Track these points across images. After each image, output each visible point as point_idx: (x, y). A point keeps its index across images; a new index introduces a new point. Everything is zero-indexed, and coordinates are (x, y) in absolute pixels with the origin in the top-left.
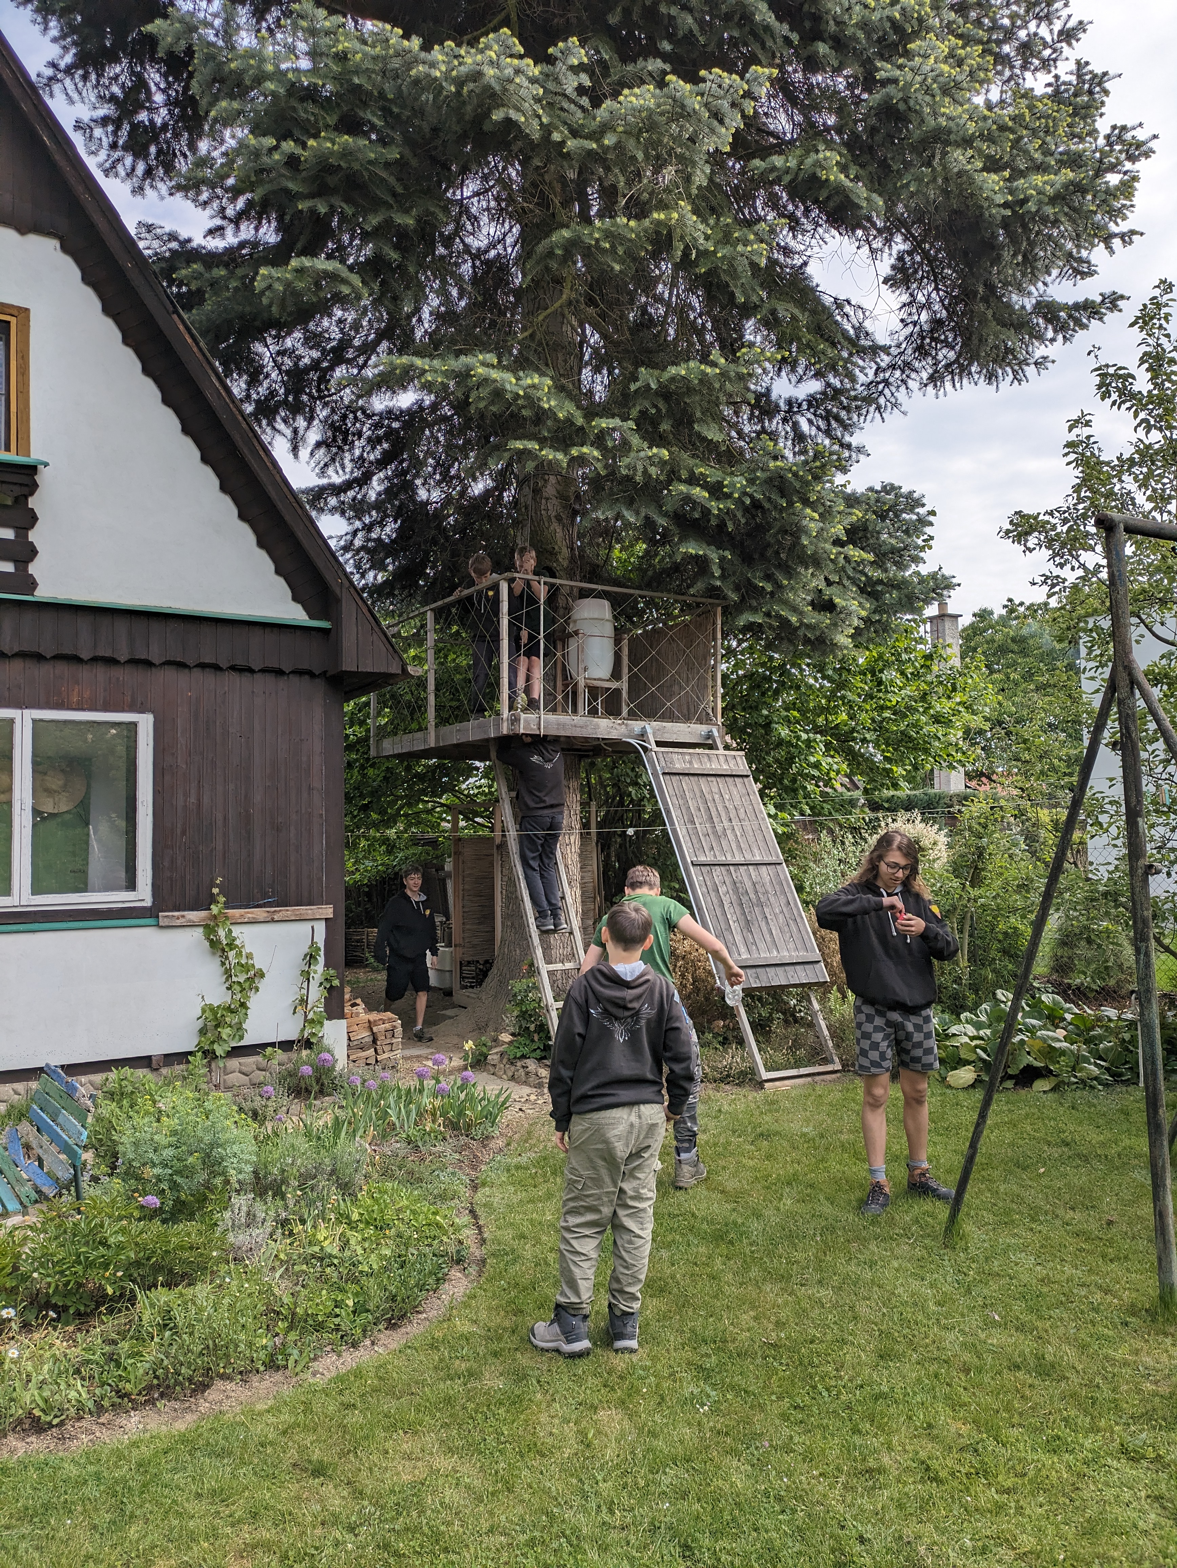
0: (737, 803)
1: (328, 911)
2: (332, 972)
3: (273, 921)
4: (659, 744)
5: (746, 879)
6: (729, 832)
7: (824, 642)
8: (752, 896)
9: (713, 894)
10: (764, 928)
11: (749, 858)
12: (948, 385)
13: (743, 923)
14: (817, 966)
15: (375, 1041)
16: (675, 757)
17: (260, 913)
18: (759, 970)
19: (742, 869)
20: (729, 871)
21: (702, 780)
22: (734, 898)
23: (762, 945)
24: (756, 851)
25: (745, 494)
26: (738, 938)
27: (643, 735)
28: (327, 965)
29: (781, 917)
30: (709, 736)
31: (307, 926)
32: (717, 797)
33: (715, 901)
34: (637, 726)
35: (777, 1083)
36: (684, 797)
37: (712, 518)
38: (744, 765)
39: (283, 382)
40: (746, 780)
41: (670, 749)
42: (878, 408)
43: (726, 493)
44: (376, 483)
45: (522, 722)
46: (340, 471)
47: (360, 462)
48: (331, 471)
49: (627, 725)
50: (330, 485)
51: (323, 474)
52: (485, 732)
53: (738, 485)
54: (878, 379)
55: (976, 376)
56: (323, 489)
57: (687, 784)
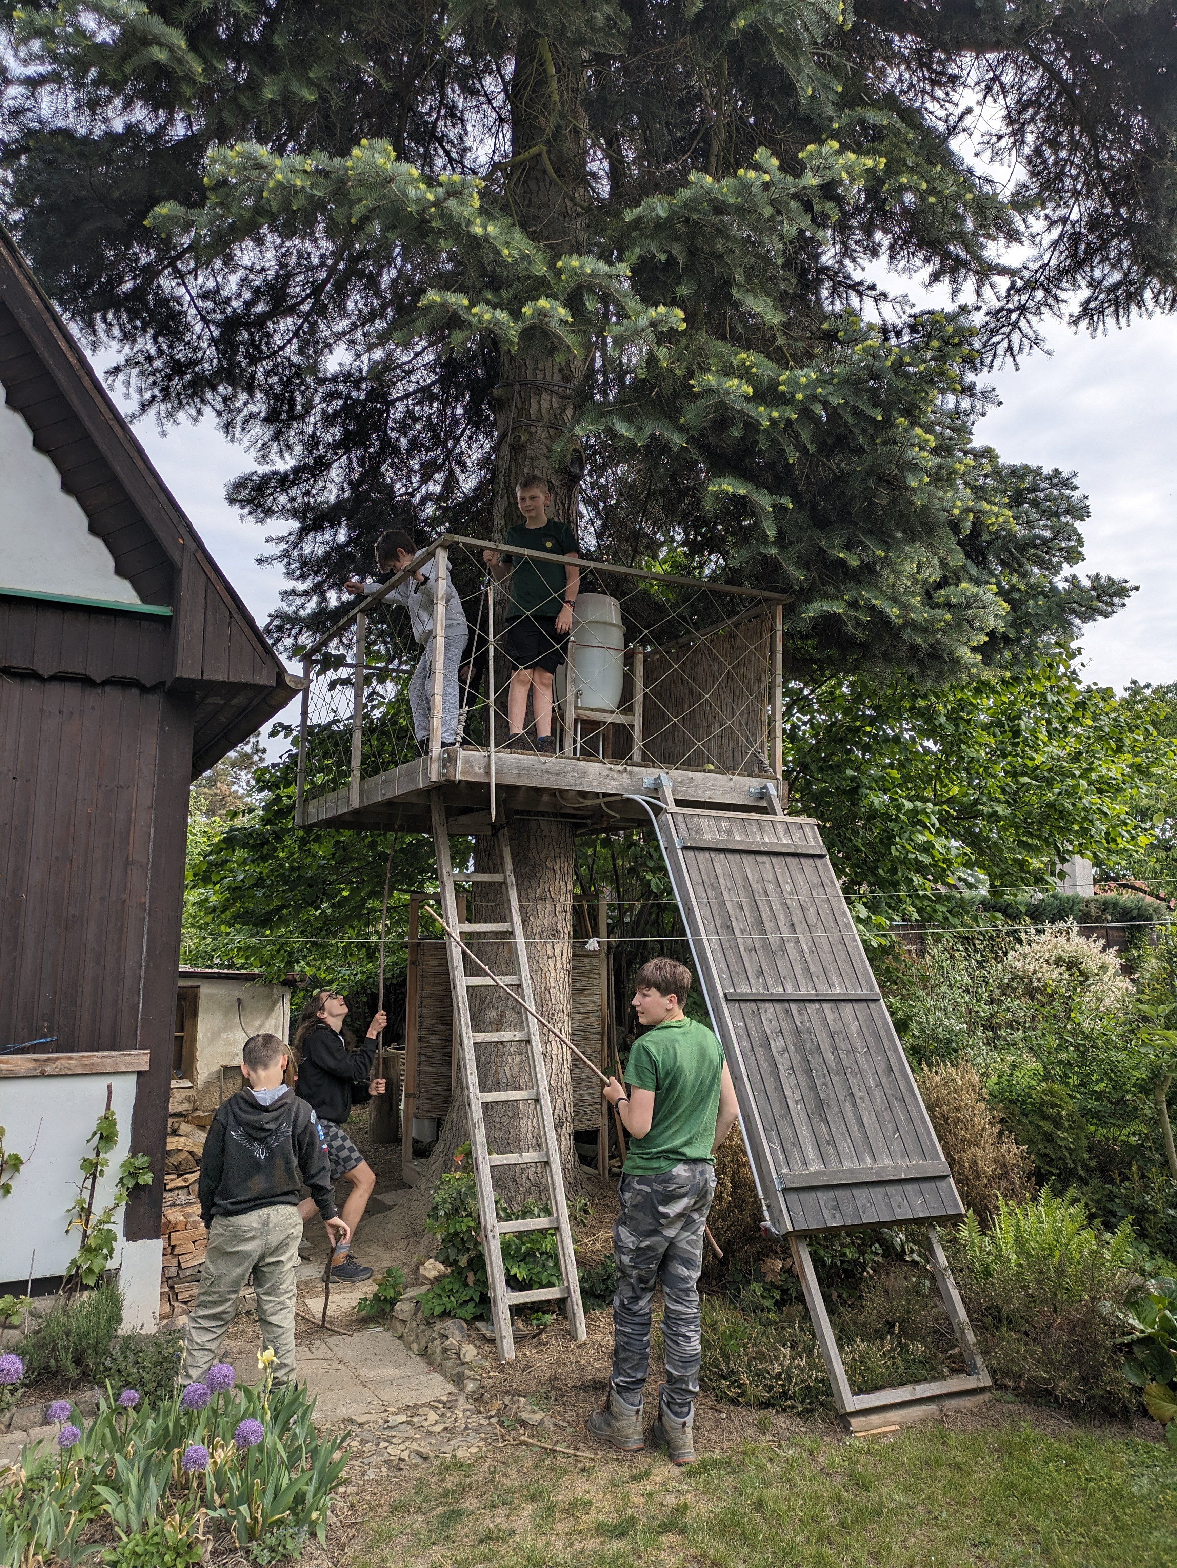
0: (805, 897)
1: (141, 1060)
2: (142, 1160)
3: (43, 1075)
4: (679, 803)
5: (817, 1026)
6: (790, 946)
7: (939, 658)
8: (829, 1057)
9: (760, 1052)
10: (850, 1115)
11: (823, 989)
12: (1110, 321)
13: (811, 1105)
14: (942, 1185)
16: (705, 823)
17: (20, 1062)
18: (840, 1193)
19: (812, 1008)
20: (788, 1012)
21: (748, 860)
22: (797, 1059)
23: (845, 1147)
24: (834, 978)
25: (814, 398)
26: (804, 1132)
27: (656, 790)
28: (134, 1151)
29: (878, 1094)
30: (763, 794)
31: (99, 1085)
32: (771, 887)
33: (764, 1064)
34: (648, 775)
35: (875, 1419)
36: (716, 886)
37: (761, 437)
38: (815, 838)
39: (212, 339)
40: (819, 862)
41: (698, 811)
42: (1010, 349)
43: (783, 393)
44: (335, 473)
45: (460, 762)
46: (287, 455)
47: (313, 442)
48: (274, 457)
49: (631, 773)
50: (276, 473)
51: (264, 459)
52: (414, 781)
53: (803, 380)
54: (1011, 306)
55: (1150, 303)
56: (266, 479)
57: (723, 866)
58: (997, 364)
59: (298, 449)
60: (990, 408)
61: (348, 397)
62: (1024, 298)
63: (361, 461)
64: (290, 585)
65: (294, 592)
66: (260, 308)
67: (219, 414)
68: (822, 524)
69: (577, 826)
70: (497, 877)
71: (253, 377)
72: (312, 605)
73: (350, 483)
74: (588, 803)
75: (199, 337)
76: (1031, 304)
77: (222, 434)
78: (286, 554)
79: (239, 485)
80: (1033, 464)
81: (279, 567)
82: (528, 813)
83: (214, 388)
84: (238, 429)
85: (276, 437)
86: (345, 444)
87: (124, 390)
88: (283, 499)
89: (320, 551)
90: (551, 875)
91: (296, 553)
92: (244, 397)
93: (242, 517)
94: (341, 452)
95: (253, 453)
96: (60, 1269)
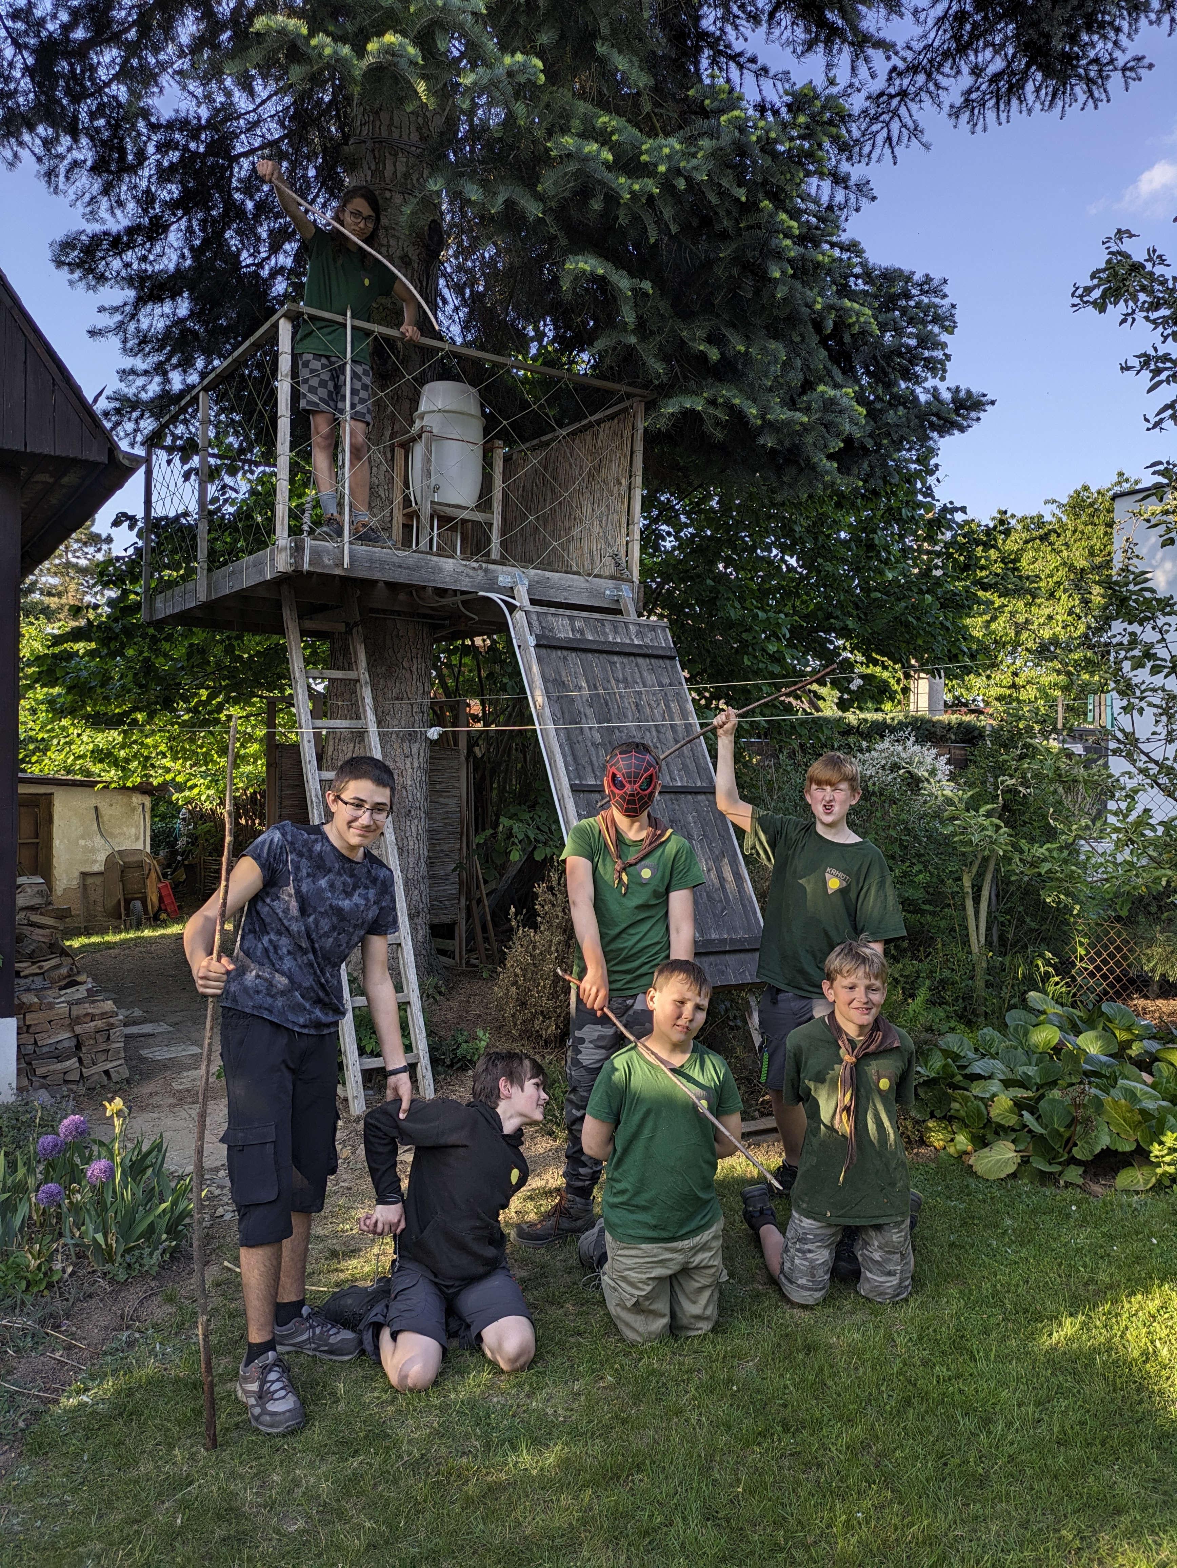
0: (653, 695)
4: (533, 601)
12: (991, 115)
15: (78, 1047)
16: (559, 622)
21: (600, 659)
24: (676, 772)
27: (510, 588)
30: (618, 596)
34: (502, 573)
36: (566, 685)
37: (622, 212)
38: (666, 640)
39: (26, 69)
40: (668, 662)
41: (552, 610)
42: (889, 139)
43: (646, 164)
44: (175, 236)
45: (307, 552)
46: (118, 212)
47: (147, 200)
48: (103, 213)
49: (486, 570)
50: (106, 233)
51: (92, 216)
52: (262, 572)
53: (666, 151)
54: (892, 90)
55: (1030, 97)
56: (96, 240)
57: (574, 664)
58: (875, 156)
59: (131, 205)
60: (864, 202)
61: (186, 148)
62: (906, 82)
63: (203, 223)
64: (128, 362)
65: (133, 372)
66: (79, 34)
67: (39, 159)
68: (685, 314)
71: (75, 118)
72: (154, 387)
73: (192, 249)
74: (444, 601)
76: (912, 89)
77: (43, 184)
78: (121, 327)
79: (67, 245)
80: (906, 268)
81: (114, 342)
82: (384, 611)
83: (32, 129)
84: (62, 179)
85: (106, 190)
86: (183, 204)
88: (116, 264)
89: (160, 325)
90: (408, 675)
91: (132, 326)
92: (66, 140)
93: (71, 283)
94: (180, 213)
95: (80, 208)
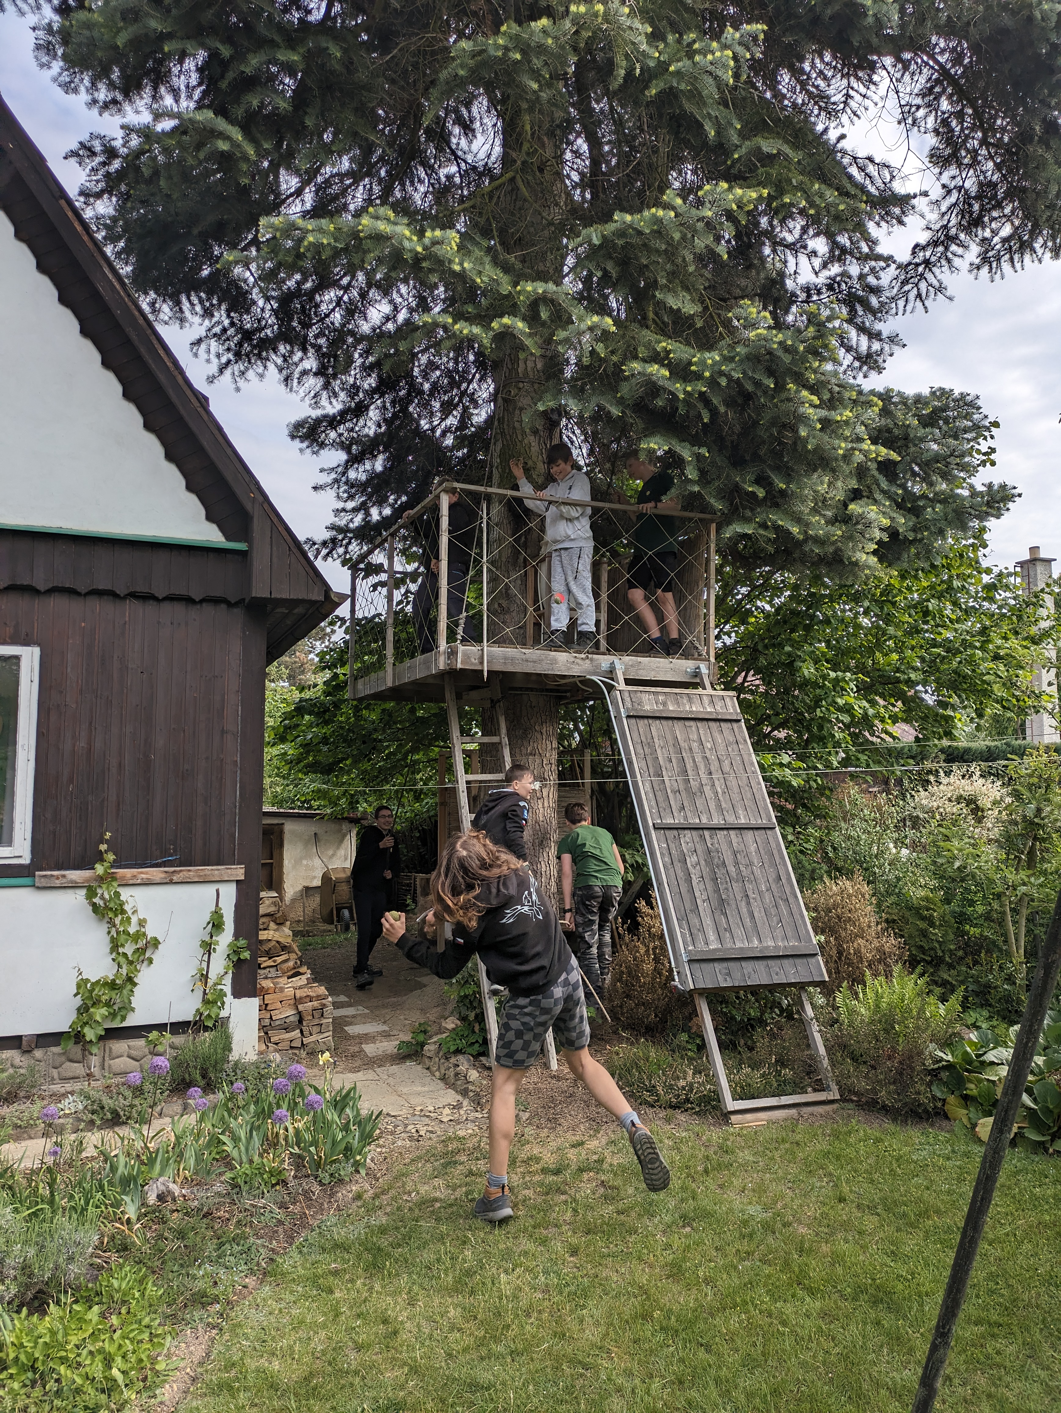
0: (722, 751)
1: (239, 872)
2: (242, 942)
3: (171, 882)
4: (628, 682)
5: (724, 847)
6: (707, 789)
7: (841, 561)
8: (732, 869)
9: (678, 865)
10: (744, 910)
11: (731, 819)
12: (1006, 266)
13: (715, 903)
14: (812, 961)
15: (301, 1021)
16: (645, 697)
17: (156, 873)
18: (731, 965)
19: (721, 834)
20: (702, 838)
21: (678, 726)
22: (706, 871)
23: (738, 932)
24: (741, 812)
25: (721, 373)
26: (708, 921)
27: (611, 673)
28: (237, 935)
29: (768, 897)
30: (697, 674)
31: (211, 889)
32: (695, 745)
33: (680, 874)
34: (604, 661)
35: (749, 1116)
36: (651, 745)
37: (679, 407)
38: (734, 707)
39: (272, 310)
40: (735, 725)
41: (641, 688)
42: (919, 296)
43: (694, 372)
44: (374, 414)
45: (460, 655)
46: (334, 401)
47: (353, 390)
48: (324, 402)
49: (592, 660)
50: (325, 416)
51: (316, 405)
52: (429, 668)
53: (710, 362)
54: (917, 260)
55: (1040, 251)
56: (318, 421)
57: (658, 729)
58: (909, 308)
59: (343, 395)
60: (897, 350)
62: (928, 254)
63: (393, 403)
64: (340, 505)
65: (344, 510)
66: (309, 285)
67: (281, 370)
68: (738, 462)
69: (561, 698)
70: (495, 739)
71: (306, 336)
72: (358, 520)
73: (385, 420)
74: (563, 681)
75: (263, 310)
76: (933, 259)
77: (283, 387)
78: (336, 481)
79: (298, 425)
81: (330, 494)
82: (521, 689)
83: (275, 350)
84: (296, 381)
85: (326, 386)
86: (379, 390)
87: (206, 356)
88: (333, 435)
89: (363, 477)
90: (539, 736)
91: (344, 479)
92: (299, 354)
93: (301, 450)
94: (376, 396)
95: (308, 401)
96: (188, 1015)
